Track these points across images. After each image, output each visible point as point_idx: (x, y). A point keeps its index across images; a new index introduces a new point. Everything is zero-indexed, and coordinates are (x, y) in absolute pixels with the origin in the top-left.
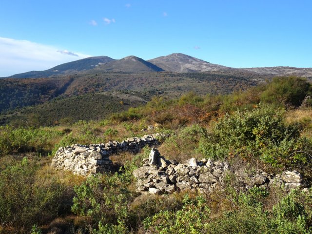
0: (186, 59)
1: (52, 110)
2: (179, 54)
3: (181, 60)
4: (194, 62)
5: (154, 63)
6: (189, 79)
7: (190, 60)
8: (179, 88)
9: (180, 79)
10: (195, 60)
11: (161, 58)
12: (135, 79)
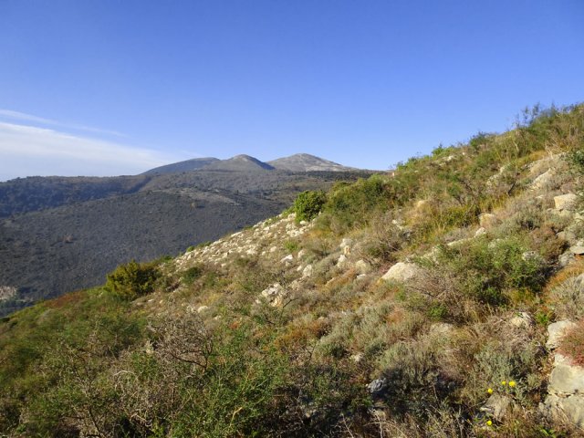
0: (313, 160)
1: (68, 218)
2: (304, 155)
3: (307, 162)
4: (322, 164)
5: (272, 165)
6: (312, 178)
7: (318, 162)
8: (297, 189)
9: (300, 178)
10: (324, 162)
11: (282, 160)
12: (238, 178)
